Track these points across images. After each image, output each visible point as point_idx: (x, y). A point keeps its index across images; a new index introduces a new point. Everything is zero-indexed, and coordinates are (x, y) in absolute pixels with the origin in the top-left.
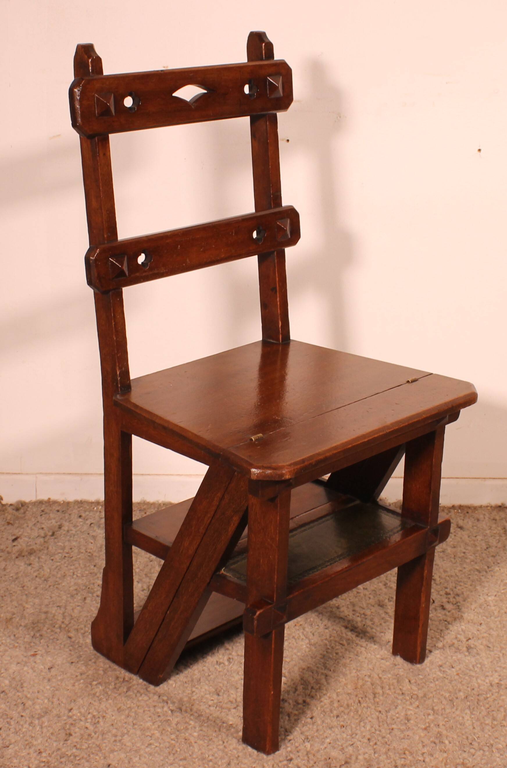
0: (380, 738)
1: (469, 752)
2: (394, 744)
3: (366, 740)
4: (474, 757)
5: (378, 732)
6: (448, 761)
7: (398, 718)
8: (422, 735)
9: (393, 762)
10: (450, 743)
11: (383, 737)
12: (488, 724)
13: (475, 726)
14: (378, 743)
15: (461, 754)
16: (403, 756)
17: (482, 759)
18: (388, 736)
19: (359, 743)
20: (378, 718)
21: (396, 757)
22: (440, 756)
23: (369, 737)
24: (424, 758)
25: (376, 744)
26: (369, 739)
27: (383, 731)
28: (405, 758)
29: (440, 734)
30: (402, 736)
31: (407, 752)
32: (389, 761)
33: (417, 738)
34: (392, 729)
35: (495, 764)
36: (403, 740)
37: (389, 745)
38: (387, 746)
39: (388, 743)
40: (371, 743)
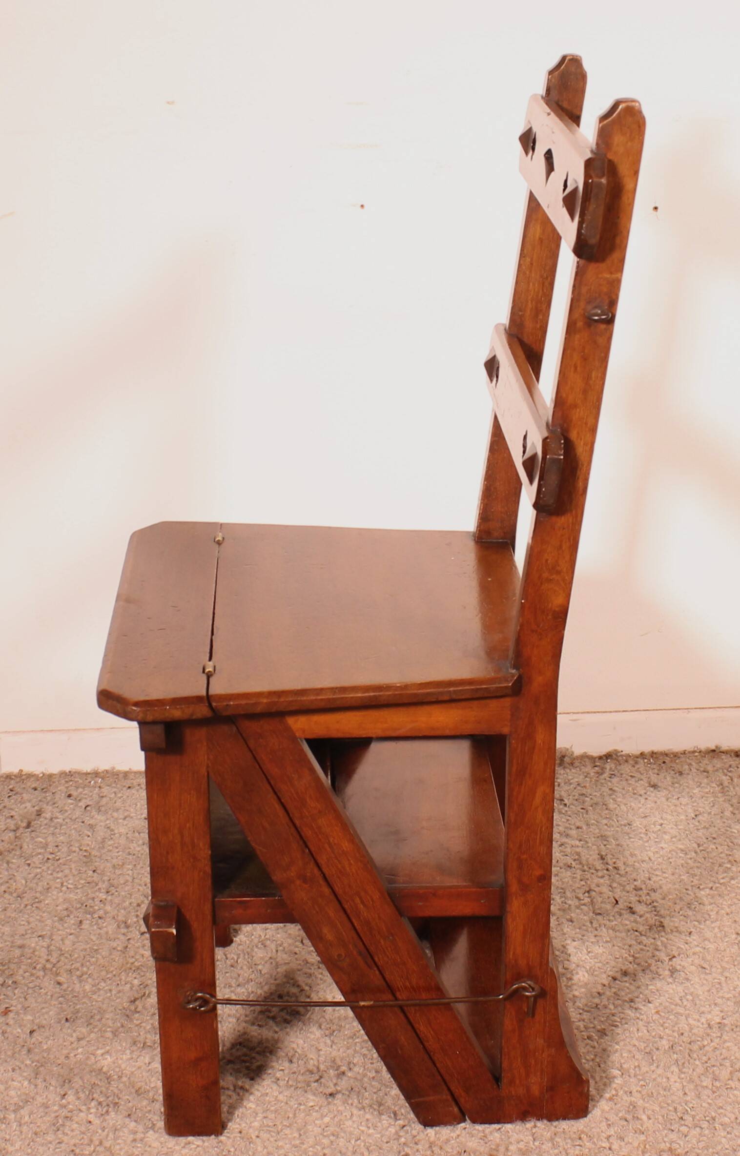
1: (679, 1131)
4: (687, 1138)
6: (647, 1147)
10: (649, 1118)
12: (706, 1087)
13: (687, 1091)
15: (666, 1136)
17: (699, 1141)
22: (635, 1140)
24: (611, 1144)
35: (719, 1147)
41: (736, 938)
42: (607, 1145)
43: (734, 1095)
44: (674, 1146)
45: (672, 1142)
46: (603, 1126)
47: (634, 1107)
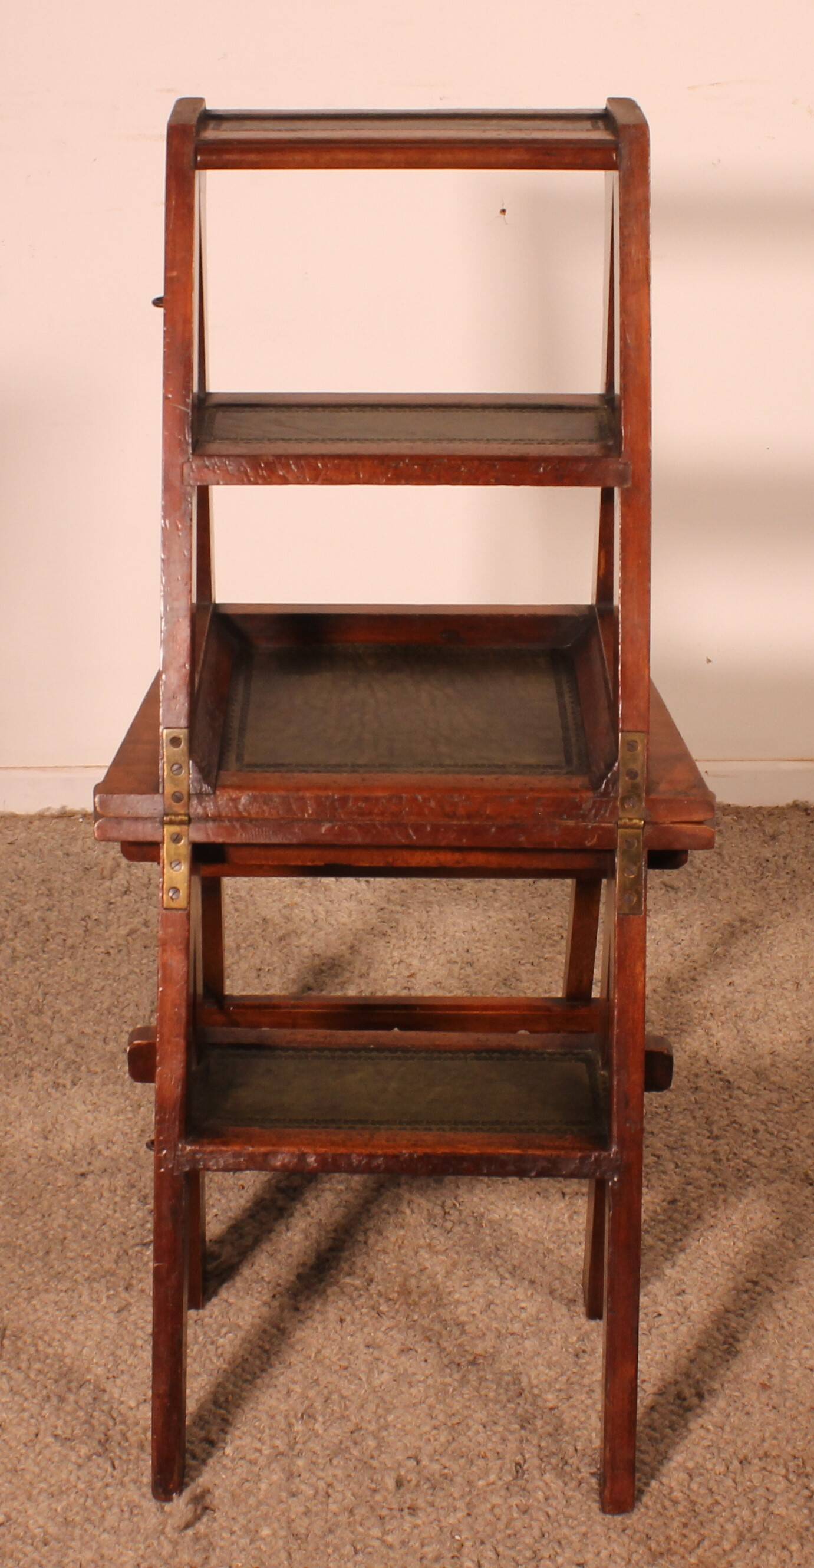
44: (435, 1242)
45: (432, 1238)
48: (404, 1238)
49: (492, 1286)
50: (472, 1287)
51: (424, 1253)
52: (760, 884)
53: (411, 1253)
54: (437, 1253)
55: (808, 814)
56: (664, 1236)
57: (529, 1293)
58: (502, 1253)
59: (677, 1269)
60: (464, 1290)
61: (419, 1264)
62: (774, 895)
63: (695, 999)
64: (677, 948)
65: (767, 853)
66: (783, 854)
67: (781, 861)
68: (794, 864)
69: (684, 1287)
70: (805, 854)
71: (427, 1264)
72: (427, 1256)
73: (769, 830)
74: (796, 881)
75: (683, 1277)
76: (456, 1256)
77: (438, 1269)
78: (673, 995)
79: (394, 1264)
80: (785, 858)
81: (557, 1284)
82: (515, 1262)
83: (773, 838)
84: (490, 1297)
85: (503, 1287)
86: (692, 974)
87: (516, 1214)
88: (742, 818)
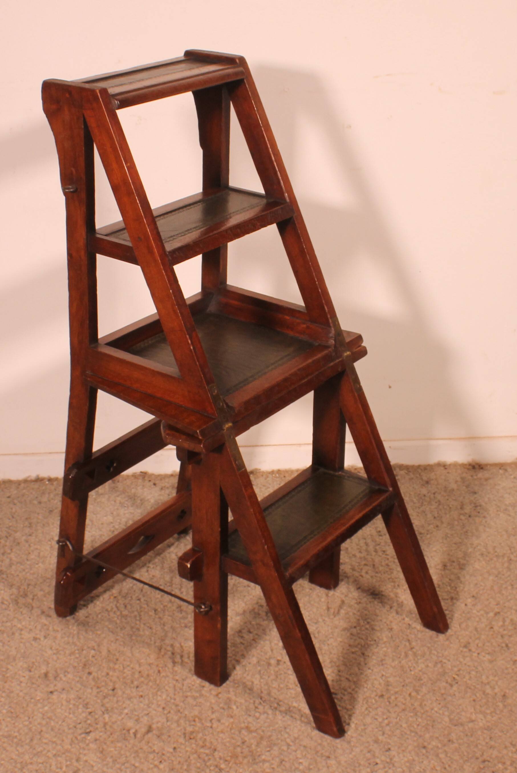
0: (173, 707)
1: (254, 716)
2: (186, 712)
3: (160, 709)
4: (258, 721)
5: (173, 701)
6: (234, 726)
7: (193, 685)
8: (213, 701)
9: (183, 731)
10: (237, 707)
11: (177, 706)
12: (275, 688)
13: (263, 690)
14: (172, 711)
15: (246, 719)
16: (193, 723)
17: (265, 722)
18: (182, 704)
19: (154, 712)
20: (175, 686)
21: (186, 724)
22: (226, 721)
23: (164, 706)
24: (212, 724)
25: (169, 712)
26: (164, 708)
27: (178, 699)
28: (193, 725)
29: (229, 699)
30: (194, 703)
31: (197, 719)
32: (179, 729)
33: (208, 704)
34: (187, 697)
35: (277, 726)
36: (195, 708)
37: (181, 713)
38: (179, 714)
39: (181, 710)
40: (166, 712)
41: (309, 592)
42: (209, 724)
43: (291, 693)
44: (250, 725)
45: (249, 723)
46: (209, 713)
47: (230, 700)
48: (232, 723)
49: (283, 750)
50: (272, 751)
51: (244, 732)
52: (421, 509)
53: (237, 733)
54: (251, 732)
55: (446, 469)
56: (377, 717)
57: (304, 754)
58: (288, 730)
59: (386, 736)
60: (267, 754)
61: (242, 739)
62: (429, 516)
63: (389, 577)
64: (377, 547)
65: (424, 491)
66: (433, 492)
67: (432, 496)
68: (439, 497)
69: (390, 746)
70: (445, 491)
71: (246, 739)
72: (246, 734)
73: (425, 478)
74: (441, 507)
75: (389, 741)
76: (262, 733)
77: (252, 741)
78: (377, 575)
79: (228, 739)
80: (434, 494)
81: (319, 748)
82: (296, 735)
83: (427, 482)
84: (282, 757)
85: (289, 750)
86: (387, 562)
87: (294, 707)
88: (410, 472)
